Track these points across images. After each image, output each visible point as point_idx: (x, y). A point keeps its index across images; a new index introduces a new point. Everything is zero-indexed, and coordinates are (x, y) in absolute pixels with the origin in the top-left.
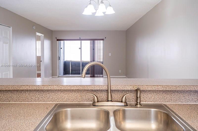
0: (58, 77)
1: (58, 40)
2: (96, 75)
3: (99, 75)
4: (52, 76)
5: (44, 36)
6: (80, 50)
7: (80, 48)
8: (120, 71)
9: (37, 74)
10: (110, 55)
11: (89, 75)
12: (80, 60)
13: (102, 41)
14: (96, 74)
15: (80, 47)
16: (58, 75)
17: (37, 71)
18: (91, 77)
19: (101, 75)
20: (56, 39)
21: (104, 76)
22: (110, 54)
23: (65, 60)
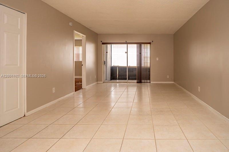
0: (104, 83)
1: (103, 44)
2: (143, 81)
3: (146, 81)
4: (97, 81)
5: (87, 37)
6: (126, 54)
7: (126, 53)
8: (168, 77)
9: (75, 79)
10: (158, 60)
11: (136, 81)
12: (126, 65)
13: (149, 45)
14: (143, 79)
15: (126, 51)
16: (103, 81)
17: (75, 76)
18: (137, 82)
19: (148, 81)
20: (101, 43)
21: (151, 82)
22: (158, 58)
23: (112, 65)
